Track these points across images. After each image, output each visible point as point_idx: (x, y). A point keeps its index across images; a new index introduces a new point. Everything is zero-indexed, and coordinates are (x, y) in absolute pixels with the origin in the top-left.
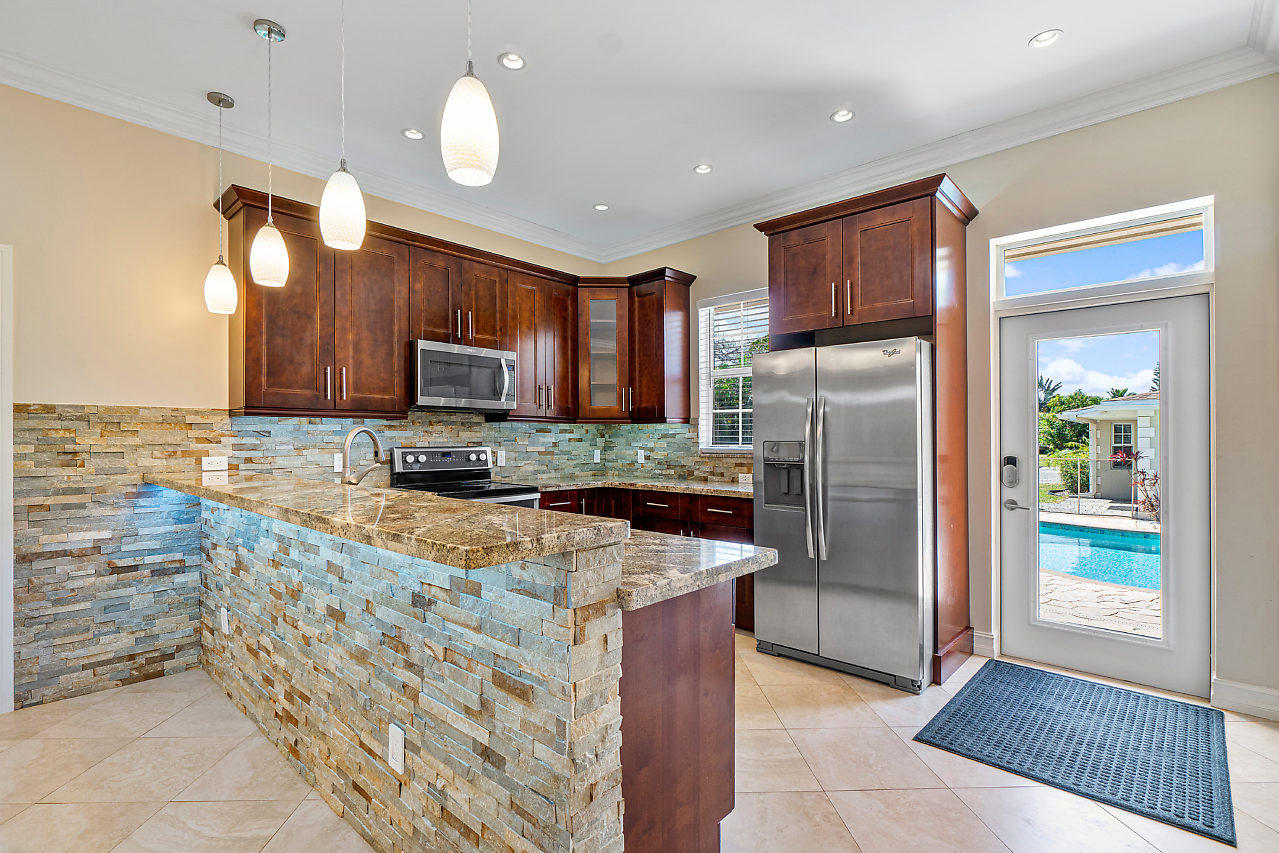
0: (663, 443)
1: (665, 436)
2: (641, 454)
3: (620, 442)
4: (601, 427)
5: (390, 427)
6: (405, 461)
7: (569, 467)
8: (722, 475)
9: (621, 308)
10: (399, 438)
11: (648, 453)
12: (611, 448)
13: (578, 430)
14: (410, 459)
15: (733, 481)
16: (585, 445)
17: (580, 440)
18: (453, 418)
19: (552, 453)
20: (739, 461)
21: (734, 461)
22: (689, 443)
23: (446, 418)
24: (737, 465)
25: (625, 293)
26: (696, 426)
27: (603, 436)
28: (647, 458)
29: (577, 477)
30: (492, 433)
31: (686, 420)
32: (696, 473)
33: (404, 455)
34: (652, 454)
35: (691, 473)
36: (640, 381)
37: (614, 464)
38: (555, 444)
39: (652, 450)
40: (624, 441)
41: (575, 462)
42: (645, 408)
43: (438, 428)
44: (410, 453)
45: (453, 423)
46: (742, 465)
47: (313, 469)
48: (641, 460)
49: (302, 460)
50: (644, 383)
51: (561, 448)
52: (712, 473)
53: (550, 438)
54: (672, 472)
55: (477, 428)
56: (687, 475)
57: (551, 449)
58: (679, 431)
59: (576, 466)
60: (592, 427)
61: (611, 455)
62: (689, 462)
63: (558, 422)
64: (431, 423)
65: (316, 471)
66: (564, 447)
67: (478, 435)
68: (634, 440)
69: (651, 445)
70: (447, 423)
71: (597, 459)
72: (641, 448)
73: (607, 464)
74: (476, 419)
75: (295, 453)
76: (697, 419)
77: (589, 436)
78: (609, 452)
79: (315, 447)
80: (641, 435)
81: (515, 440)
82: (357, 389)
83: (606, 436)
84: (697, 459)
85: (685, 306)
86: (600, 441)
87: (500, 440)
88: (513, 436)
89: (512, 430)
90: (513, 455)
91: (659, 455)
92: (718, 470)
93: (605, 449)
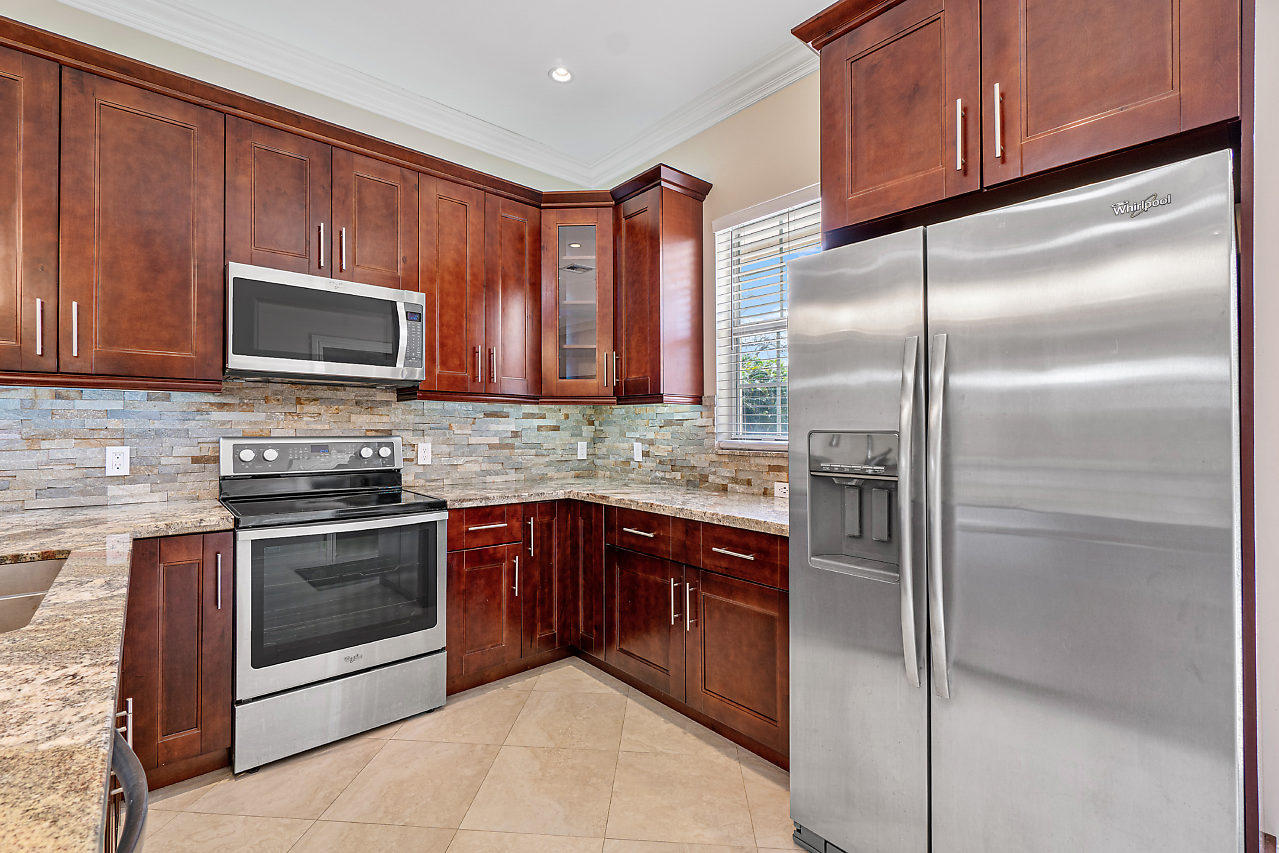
0: (667, 433)
1: (669, 423)
2: (638, 448)
3: (612, 431)
4: (589, 411)
5: (221, 406)
6: (237, 460)
7: (537, 465)
8: (749, 483)
9: (603, 236)
10: (238, 423)
11: (646, 447)
12: (602, 440)
13: (553, 414)
14: (247, 455)
15: (765, 494)
16: (563, 437)
17: (556, 428)
18: (341, 394)
19: (512, 447)
20: (775, 462)
21: (767, 462)
22: (701, 433)
23: (329, 394)
24: (772, 468)
25: (608, 215)
26: (712, 407)
27: (592, 423)
28: (646, 454)
29: (551, 479)
30: (411, 418)
31: (698, 400)
32: (711, 478)
33: (237, 449)
34: (652, 449)
35: (704, 478)
36: (628, 341)
37: (606, 461)
38: (515, 434)
39: (651, 443)
40: (616, 429)
41: (547, 459)
42: (636, 380)
43: (312, 408)
44: (250, 447)
45: (342, 401)
46: (779, 469)
47: (63, 472)
48: (638, 457)
49: (41, 457)
50: (633, 343)
51: (525, 439)
52: (735, 480)
53: (506, 426)
54: (678, 475)
55: (383, 410)
56: (697, 482)
57: (510, 441)
58: (687, 415)
59: (549, 464)
60: (573, 411)
61: (602, 449)
62: (700, 461)
63: (520, 403)
64: (299, 401)
65: (69, 474)
66: (531, 437)
67: (385, 419)
68: (630, 429)
69: (651, 436)
70: (328, 401)
71: (582, 454)
72: (638, 440)
73: (598, 462)
74: (381, 396)
75: (23, 445)
76: (712, 398)
77: (571, 423)
78: (599, 445)
79: (65, 435)
80: (639, 421)
81: (450, 427)
82: (109, 340)
83: (596, 423)
84: (714, 458)
85: (695, 231)
86: (587, 430)
87: (422, 427)
88: (446, 422)
89: (444, 413)
90: (445, 449)
91: (662, 451)
92: (743, 476)
93: (595, 441)
